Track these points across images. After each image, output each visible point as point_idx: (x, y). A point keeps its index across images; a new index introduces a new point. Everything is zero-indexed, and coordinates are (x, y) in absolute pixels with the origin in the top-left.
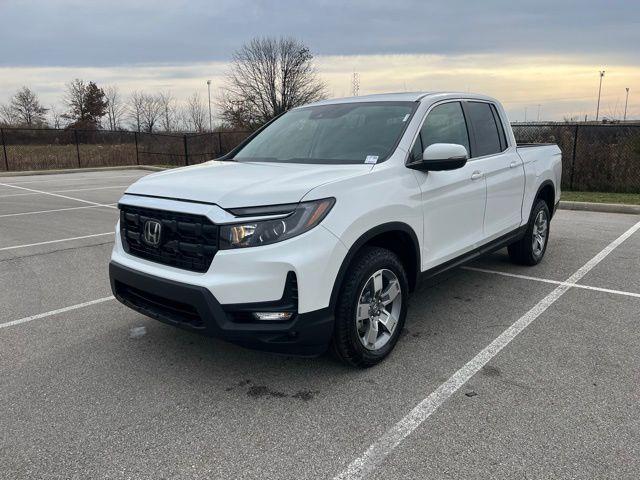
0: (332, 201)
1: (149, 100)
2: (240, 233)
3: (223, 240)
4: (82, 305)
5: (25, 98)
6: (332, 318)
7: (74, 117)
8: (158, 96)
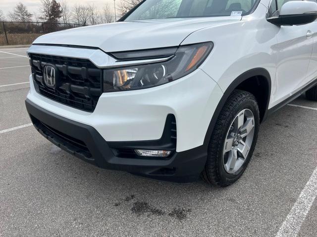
1: (83, 9)
2: (123, 77)
3: (107, 82)
4: (25, 126)
5: (21, 8)
6: (206, 154)
7: (45, 18)
8: (88, 7)
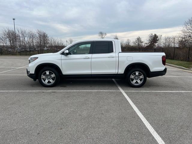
0: (38, 58)
5: (139, 39)
